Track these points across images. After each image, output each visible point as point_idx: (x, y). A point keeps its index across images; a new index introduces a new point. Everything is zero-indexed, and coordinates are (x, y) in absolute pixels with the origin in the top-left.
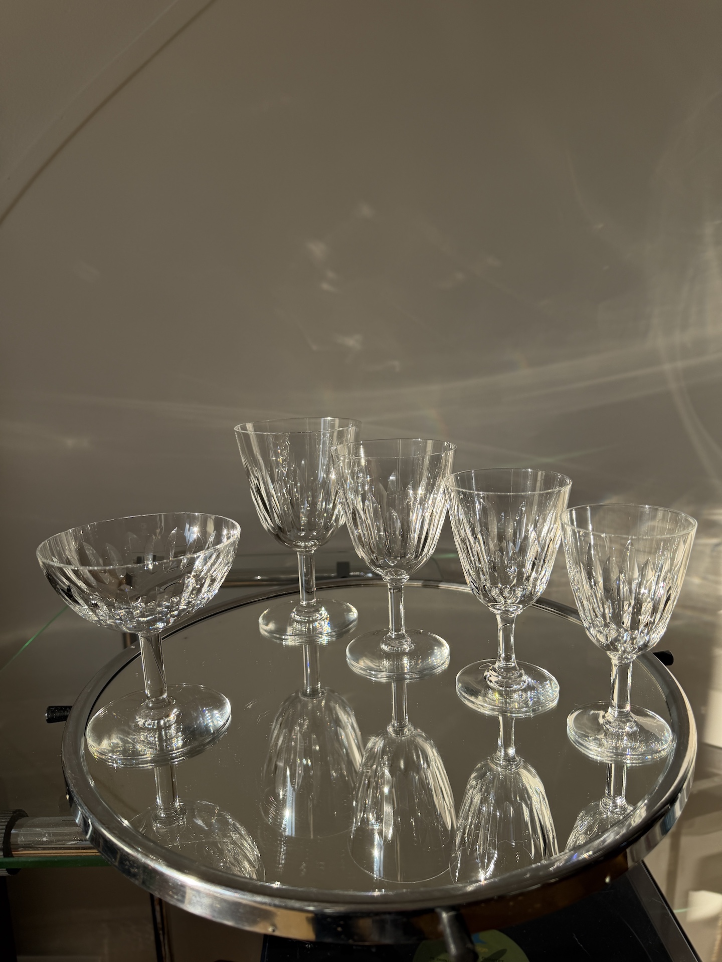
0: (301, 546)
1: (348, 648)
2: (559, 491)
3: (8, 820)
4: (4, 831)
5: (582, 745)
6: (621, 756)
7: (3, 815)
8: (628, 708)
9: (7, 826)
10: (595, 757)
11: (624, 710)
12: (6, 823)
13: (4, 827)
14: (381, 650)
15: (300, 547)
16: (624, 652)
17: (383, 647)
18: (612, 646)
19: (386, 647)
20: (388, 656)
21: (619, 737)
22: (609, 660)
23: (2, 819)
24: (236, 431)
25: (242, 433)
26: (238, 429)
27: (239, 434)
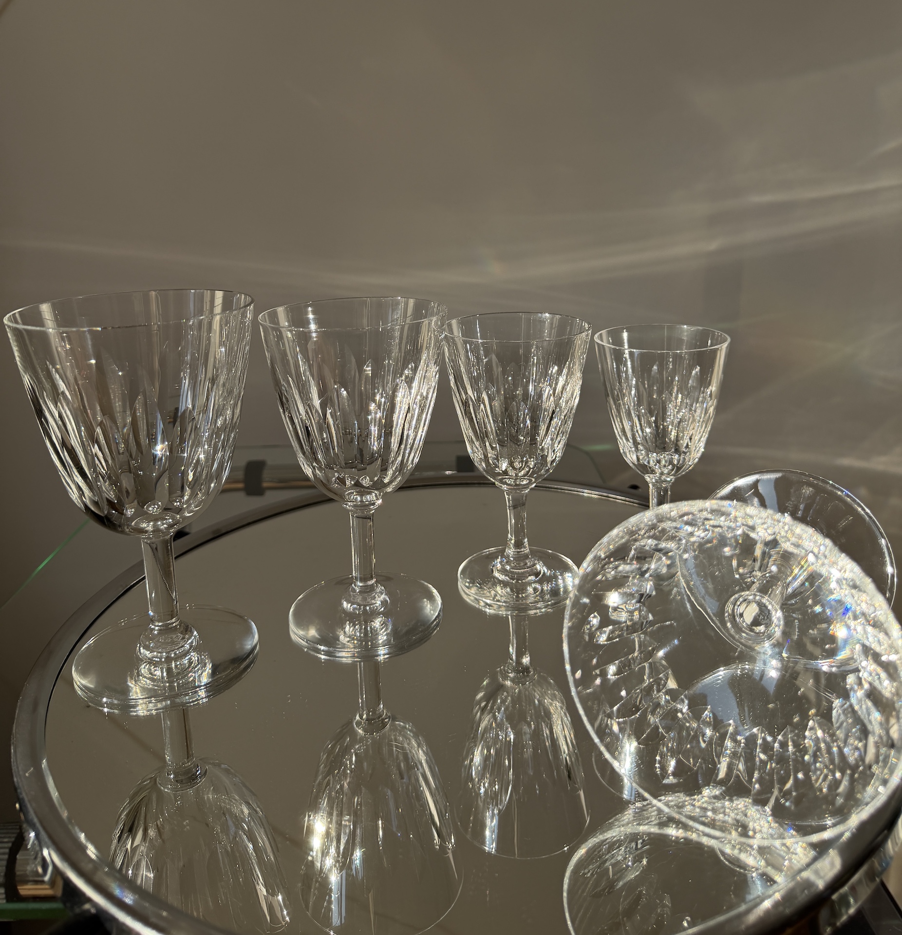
3: (13, 839)
4: (6, 857)
7: (5, 831)
9: (11, 849)
12: (10, 845)
13: (7, 851)
14: (344, 611)
17: (345, 605)
19: (350, 605)
20: (352, 618)
23: (4, 837)
25: (26, 330)
26: (16, 322)
27: (17, 333)
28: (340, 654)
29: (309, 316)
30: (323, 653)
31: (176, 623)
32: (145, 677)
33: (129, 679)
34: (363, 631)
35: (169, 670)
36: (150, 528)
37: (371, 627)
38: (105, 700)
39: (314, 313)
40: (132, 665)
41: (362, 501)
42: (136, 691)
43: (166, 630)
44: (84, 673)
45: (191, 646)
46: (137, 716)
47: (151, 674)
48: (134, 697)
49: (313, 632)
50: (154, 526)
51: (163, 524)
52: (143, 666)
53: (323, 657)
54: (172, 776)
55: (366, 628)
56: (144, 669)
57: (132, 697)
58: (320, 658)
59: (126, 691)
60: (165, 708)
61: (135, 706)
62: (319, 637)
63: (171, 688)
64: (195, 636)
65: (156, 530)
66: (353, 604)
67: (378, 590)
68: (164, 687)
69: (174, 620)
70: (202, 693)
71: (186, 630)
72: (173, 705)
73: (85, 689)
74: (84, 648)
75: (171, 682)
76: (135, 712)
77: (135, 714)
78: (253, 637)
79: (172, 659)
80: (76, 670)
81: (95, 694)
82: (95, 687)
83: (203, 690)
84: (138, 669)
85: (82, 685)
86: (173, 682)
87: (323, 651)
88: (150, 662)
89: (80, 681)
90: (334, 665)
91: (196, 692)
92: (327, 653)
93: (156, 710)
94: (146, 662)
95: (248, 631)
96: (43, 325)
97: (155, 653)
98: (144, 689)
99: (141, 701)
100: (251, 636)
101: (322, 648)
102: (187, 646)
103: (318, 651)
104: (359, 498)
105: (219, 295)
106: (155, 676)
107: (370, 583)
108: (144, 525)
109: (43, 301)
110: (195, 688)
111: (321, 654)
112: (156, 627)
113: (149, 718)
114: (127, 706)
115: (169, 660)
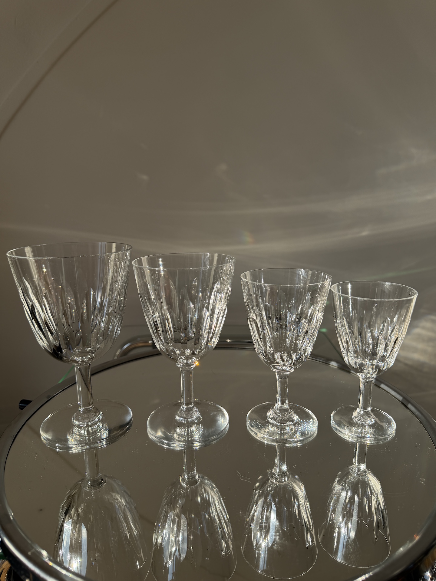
0: (78, 362)
1: (148, 421)
2: (323, 284)
5: (340, 431)
6: (363, 438)
8: (369, 409)
10: (347, 439)
11: (366, 410)
14: (177, 421)
15: (76, 362)
16: (368, 373)
17: (177, 417)
18: (360, 369)
19: (179, 418)
20: (181, 425)
21: (363, 426)
22: (359, 378)
24: (9, 257)
25: (18, 259)
26: (13, 255)
27: (13, 259)
28: (174, 445)
29: (160, 263)
30: (165, 444)
31: (92, 408)
32: (76, 434)
33: (68, 435)
34: (186, 431)
35: (88, 431)
36: (80, 360)
37: (191, 430)
38: (57, 445)
39: (162, 261)
40: (69, 428)
41: (187, 363)
42: (72, 441)
43: (87, 411)
44: (46, 431)
45: (99, 420)
46: (72, 453)
47: (79, 432)
48: (70, 444)
49: (160, 434)
50: (81, 359)
51: (86, 358)
52: (75, 429)
53: (165, 446)
54: (89, 483)
55: (188, 430)
56: (76, 430)
57: (69, 444)
58: (164, 447)
59: (67, 440)
60: (87, 449)
61: (71, 448)
62: (164, 436)
63: (89, 439)
64: (101, 414)
65: (83, 361)
66: (181, 417)
67: (195, 410)
68: (85, 439)
69: (90, 406)
70: (104, 443)
71: (97, 411)
72: (90, 448)
73: (47, 439)
74: (46, 419)
75: (89, 437)
76: (71, 451)
77: (71, 452)
78: (130, 414)
79: (89, 426)
80: (43, 429)
81: (52, 442)
82: (52, 438)
83: (105, 441)
84: (73, 430)
85: (46, 437)
86: (90, 437)
87: (166, 443)
88: (79, 427)
89: (45, 436)
90: (171, 452)
91: (102, 442)
92: (168, 445)
93: (81, 450)
94: (76, 427)
95: (127, 412)
96: (25, 256)
97: (81, 422)
98: (76, 440)
99: (74, 446)
100: (129, 414)
101: (165, 441)
102: (97, 419)
103: (163, 443)
104: (185, 361)
105: (114, 245)
106: (81, 433)
107: (191, 406)
108: (76, 359)
109: (27, 246)
110: (101, 439)
111: (164, 445)
112: (82, 409)
113: (78, 454)
114: (67, 448)
115: (88, 426)
